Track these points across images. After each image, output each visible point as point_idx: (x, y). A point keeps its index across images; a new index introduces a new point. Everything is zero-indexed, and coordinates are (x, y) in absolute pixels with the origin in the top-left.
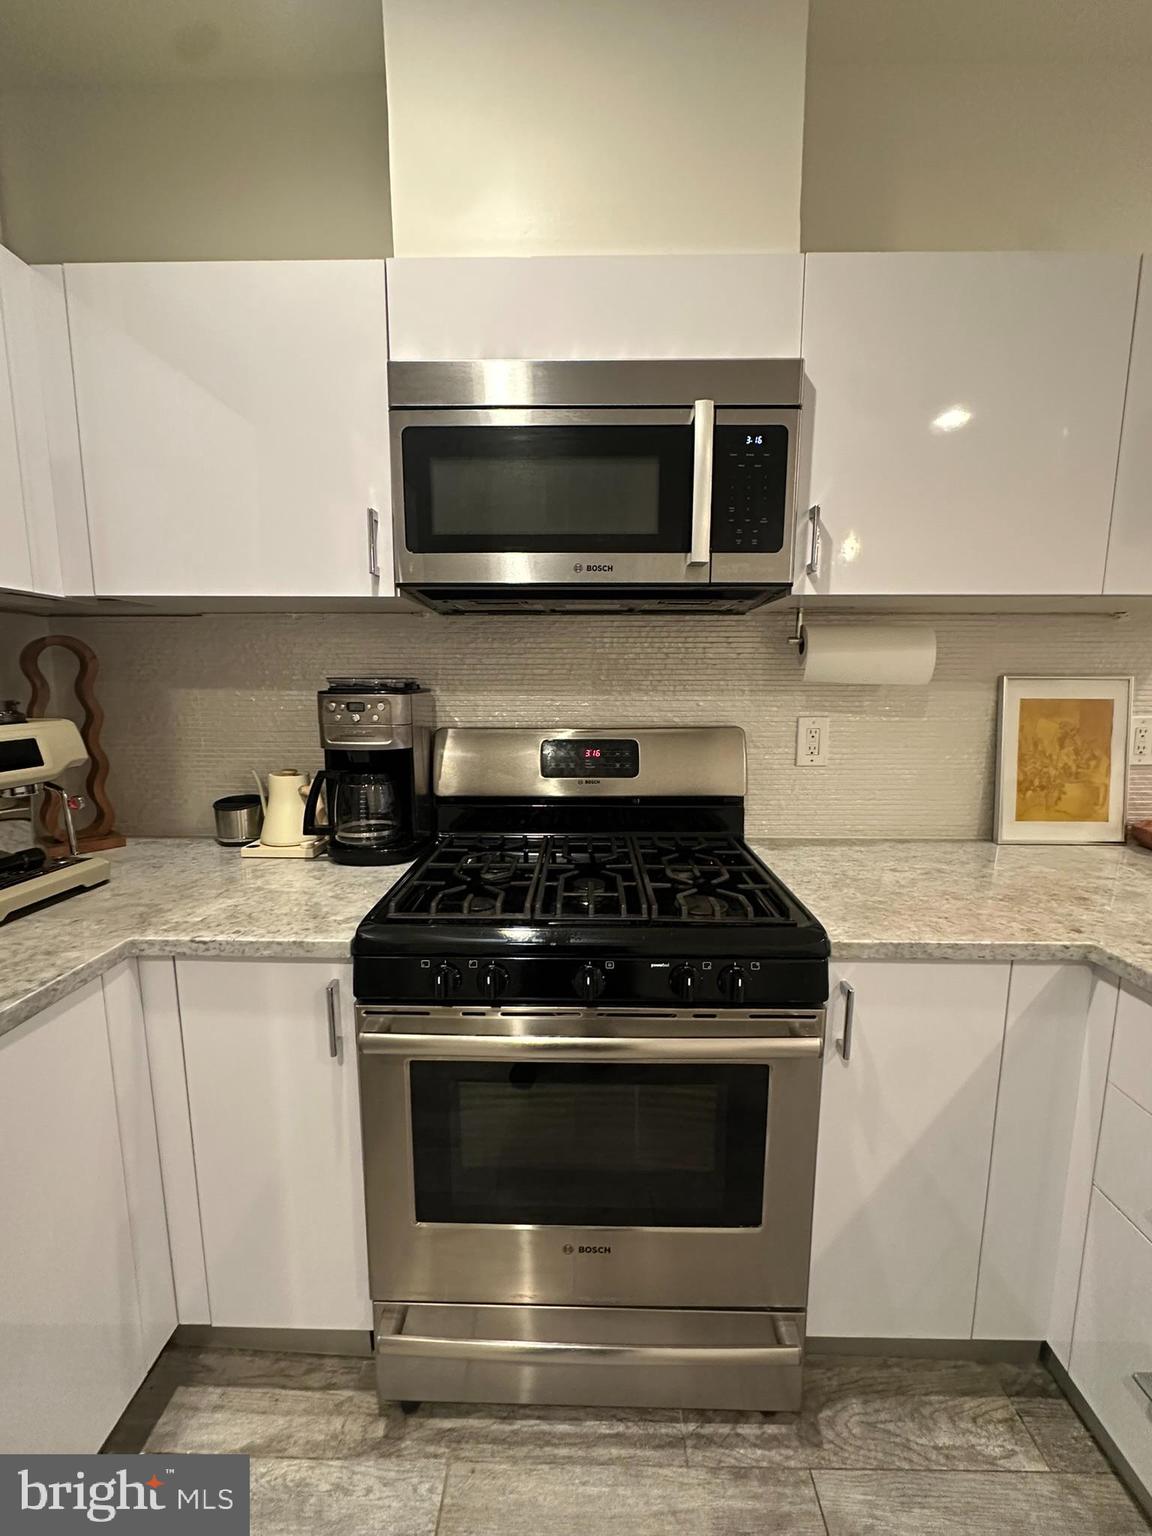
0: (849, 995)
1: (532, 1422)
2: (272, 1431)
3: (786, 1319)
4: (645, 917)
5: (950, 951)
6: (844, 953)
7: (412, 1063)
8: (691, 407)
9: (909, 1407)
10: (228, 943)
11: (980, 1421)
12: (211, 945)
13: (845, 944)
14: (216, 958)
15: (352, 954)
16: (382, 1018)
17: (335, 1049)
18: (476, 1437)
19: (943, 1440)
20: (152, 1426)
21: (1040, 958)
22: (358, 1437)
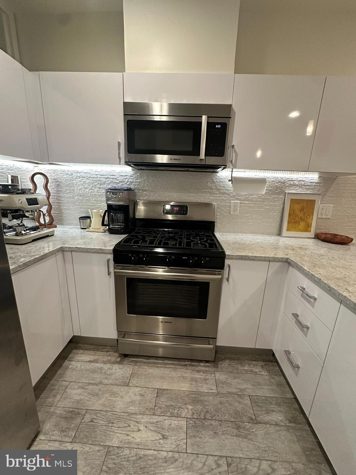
0: (229, 267)
1: (153, 360)
2: (95, 358)
3: (212, 340)
4: (182, 247)
5: (254, 258)
6: (229, 257)
7: (127, 278)
8: (202, 117)
9: (240, 362)
10: (84, 248)
11: (255, 366)
12: (80, 249)
13: (229, 255)
14: (82, 252)
15: (113, 252)
16: (120, 267)
17: (109, 274)
18: (140, 362)
19: (246, 368)
20: (68, 356)
21: (276, 260)
22: (114, 361)
